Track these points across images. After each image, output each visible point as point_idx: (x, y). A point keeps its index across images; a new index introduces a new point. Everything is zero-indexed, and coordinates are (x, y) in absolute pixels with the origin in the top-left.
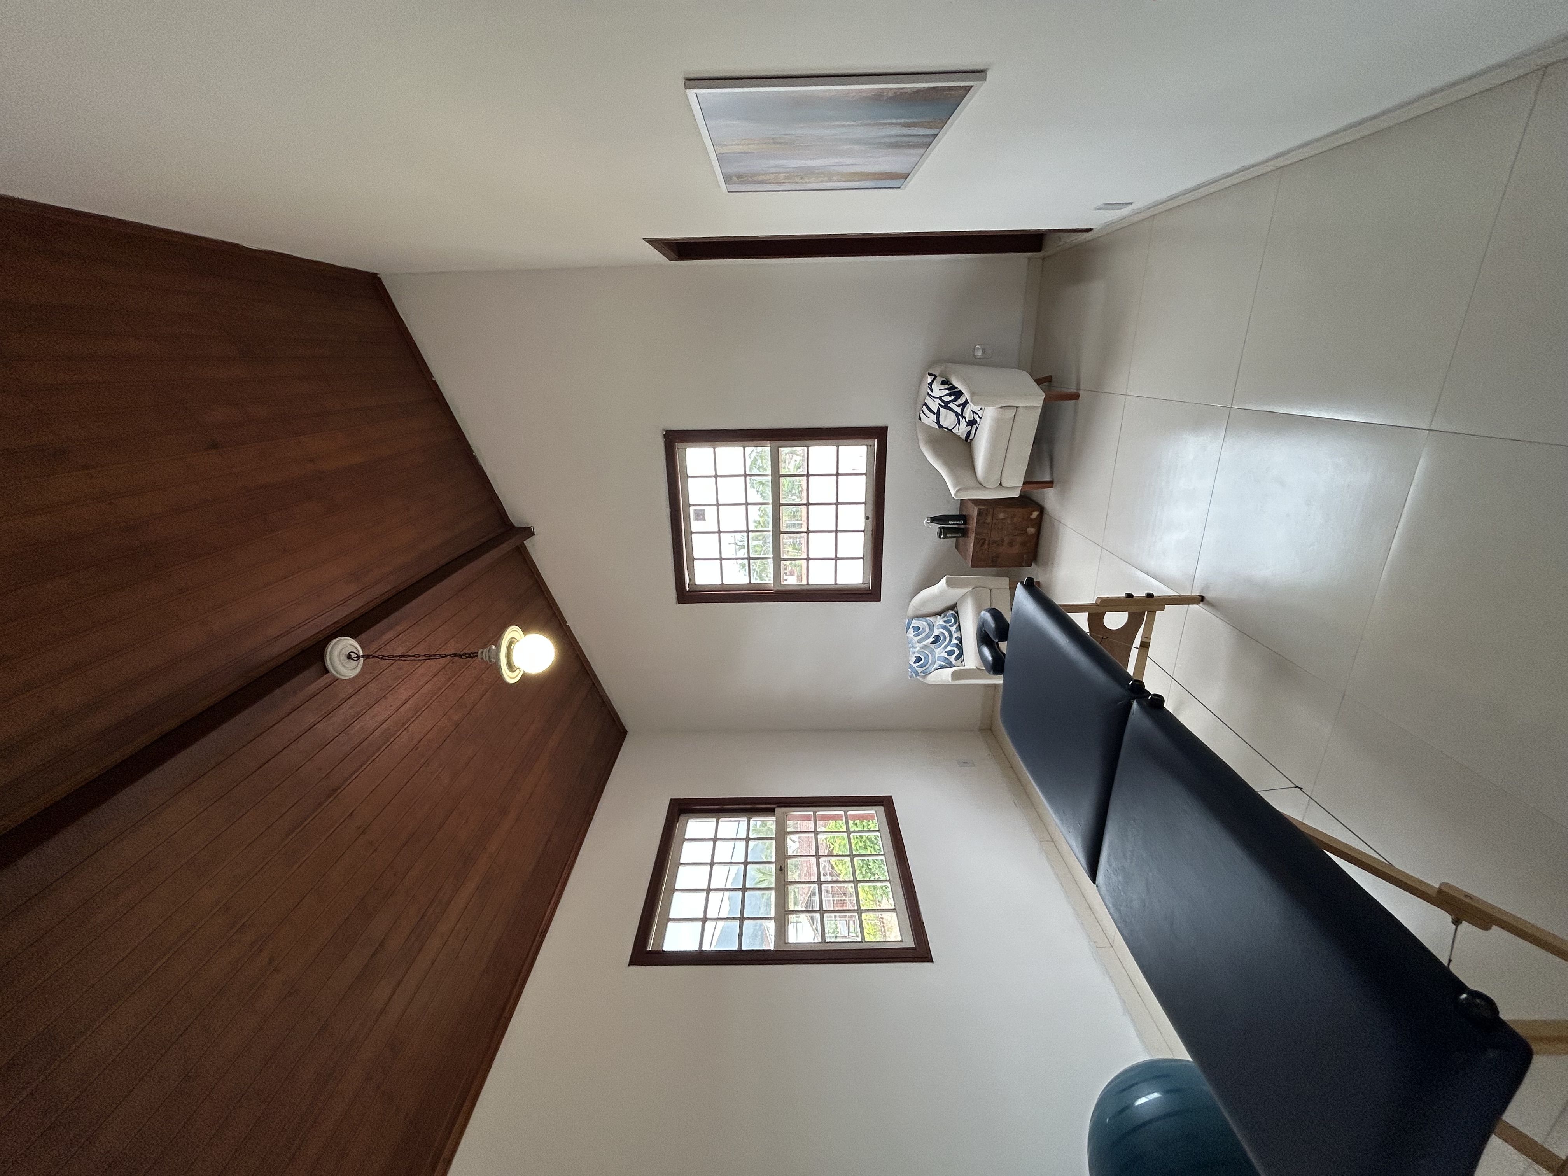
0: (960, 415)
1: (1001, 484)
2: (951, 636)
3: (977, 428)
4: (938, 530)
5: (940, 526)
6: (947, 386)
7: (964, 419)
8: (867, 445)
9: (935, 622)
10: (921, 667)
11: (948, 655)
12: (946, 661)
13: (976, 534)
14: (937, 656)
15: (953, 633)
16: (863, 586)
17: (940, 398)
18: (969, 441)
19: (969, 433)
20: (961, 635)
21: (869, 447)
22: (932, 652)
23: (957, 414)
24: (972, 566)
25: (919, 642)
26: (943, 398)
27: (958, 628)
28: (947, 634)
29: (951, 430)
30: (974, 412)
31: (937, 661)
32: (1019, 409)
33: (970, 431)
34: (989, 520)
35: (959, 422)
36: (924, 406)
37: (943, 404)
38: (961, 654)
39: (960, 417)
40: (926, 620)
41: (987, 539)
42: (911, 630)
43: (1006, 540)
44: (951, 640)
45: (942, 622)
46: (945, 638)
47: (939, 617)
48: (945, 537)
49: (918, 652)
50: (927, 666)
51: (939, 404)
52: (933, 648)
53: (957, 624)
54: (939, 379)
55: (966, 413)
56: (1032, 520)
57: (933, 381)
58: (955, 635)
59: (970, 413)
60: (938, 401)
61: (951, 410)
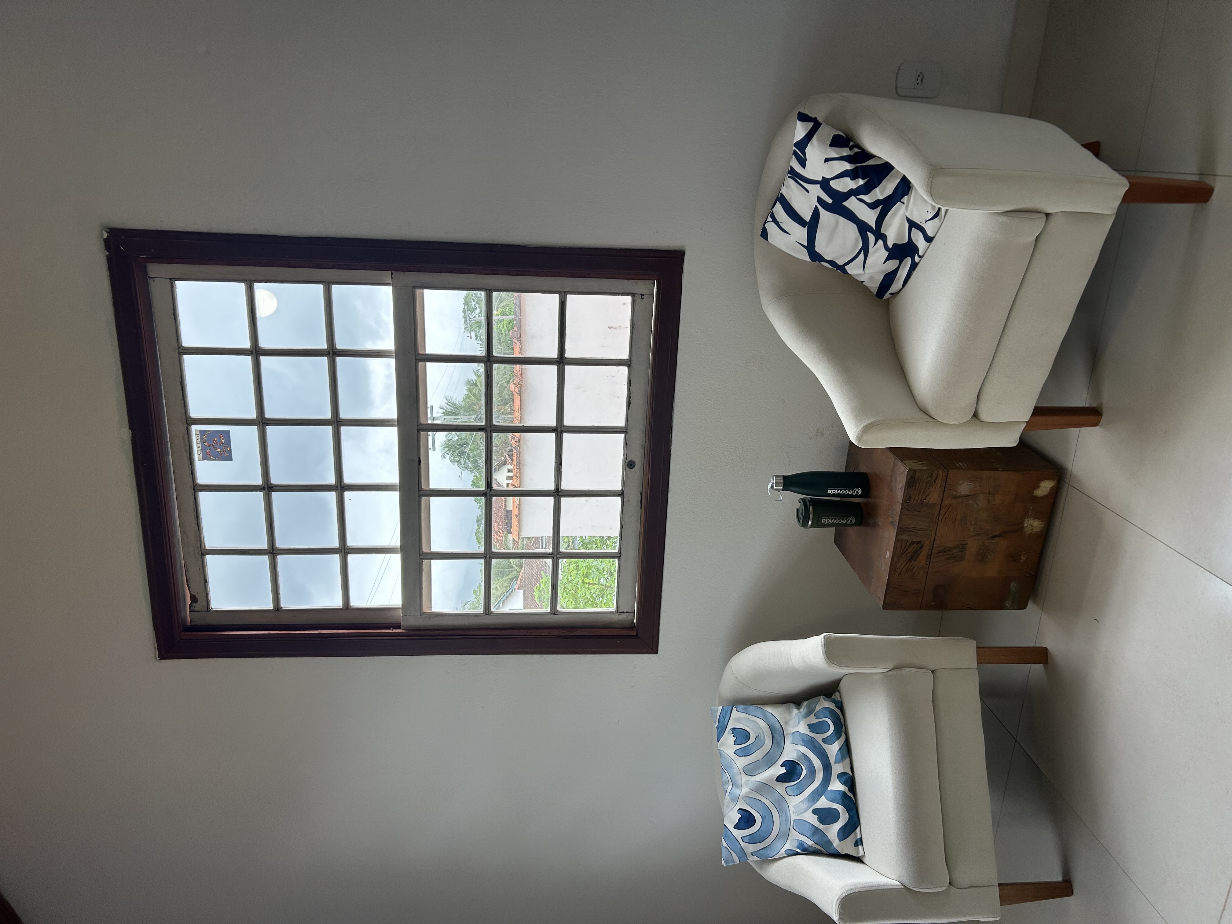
0: (870, 229)
1: (975, 415)
2: (827, 768)
3: (914, 266)
4: (798, 505)
5: (802, 496)
6: (846, 152)
7: (880, 242)
8: (633, 295)
9: (786, 723)
10: (753, 840)
11: (822, 821)
12: (816, 838)
13: (901, 530)
14: (793, 817)
15: (832, 760)
16: (617, 617)
17: (824, 184)
18: (887, 296)
19: (889, 278)
20: (852, 769)
21: (638, 298)
22: (781, 804)
23: (863, 228)
24: (886, 606)
25: (749, 771)
26: (832, 183)
27: (845, 751)
28: (817, 762)
29: (842, 268)
30: (912, 225)
31: (793, 832)
32: (1053, 221)
33: (895, 271)
34: (934, 497)
35: (865, 249)
36: (778, 205)
37: (830, 201)
38: (854, 823)
39: (870, 235)
40: (764, 713)
41: (927, 543)
42: (728, 738)
43: (973, 546)
44: (827, 780)
45: (802, 728)
46: (812, 772)
47: (795, 711)
48: (817, 524)
49: (747, 798)
50: (768, 841)
51: (820, 200)
52: (783, 793)
53: (843, 739)
54: (826, 132)
55: (889, 225)
56: (1035, 499)
57: (809, 137)
58: (837, 769)
59: (901, 226)
60: (816, 191)
61: (850, 216)
